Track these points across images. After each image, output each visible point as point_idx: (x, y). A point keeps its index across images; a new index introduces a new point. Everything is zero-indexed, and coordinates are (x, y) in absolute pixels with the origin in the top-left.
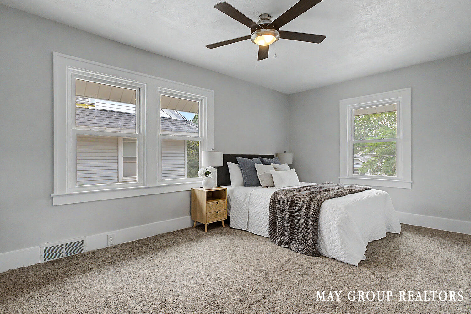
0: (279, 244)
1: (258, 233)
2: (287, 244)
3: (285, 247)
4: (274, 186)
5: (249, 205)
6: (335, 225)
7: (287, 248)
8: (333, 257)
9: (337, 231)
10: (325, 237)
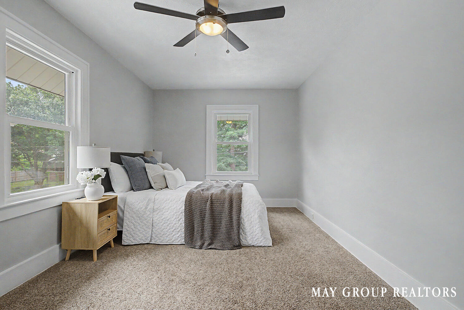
0: (201, 248)
1: (173, 242)
2: (209, 244)
3: (209, 248)
4: (167, 187)
5: (154, 212)
6: (256, 216)
7: (210, 249)
8: (252, 244)
9: (258, 221)
10: (246, 228)
